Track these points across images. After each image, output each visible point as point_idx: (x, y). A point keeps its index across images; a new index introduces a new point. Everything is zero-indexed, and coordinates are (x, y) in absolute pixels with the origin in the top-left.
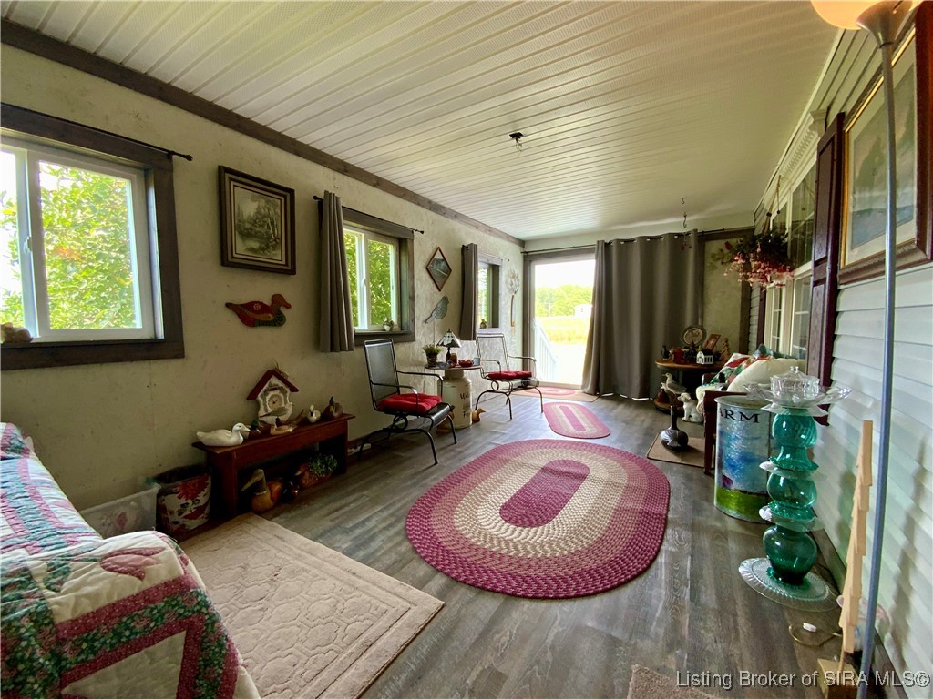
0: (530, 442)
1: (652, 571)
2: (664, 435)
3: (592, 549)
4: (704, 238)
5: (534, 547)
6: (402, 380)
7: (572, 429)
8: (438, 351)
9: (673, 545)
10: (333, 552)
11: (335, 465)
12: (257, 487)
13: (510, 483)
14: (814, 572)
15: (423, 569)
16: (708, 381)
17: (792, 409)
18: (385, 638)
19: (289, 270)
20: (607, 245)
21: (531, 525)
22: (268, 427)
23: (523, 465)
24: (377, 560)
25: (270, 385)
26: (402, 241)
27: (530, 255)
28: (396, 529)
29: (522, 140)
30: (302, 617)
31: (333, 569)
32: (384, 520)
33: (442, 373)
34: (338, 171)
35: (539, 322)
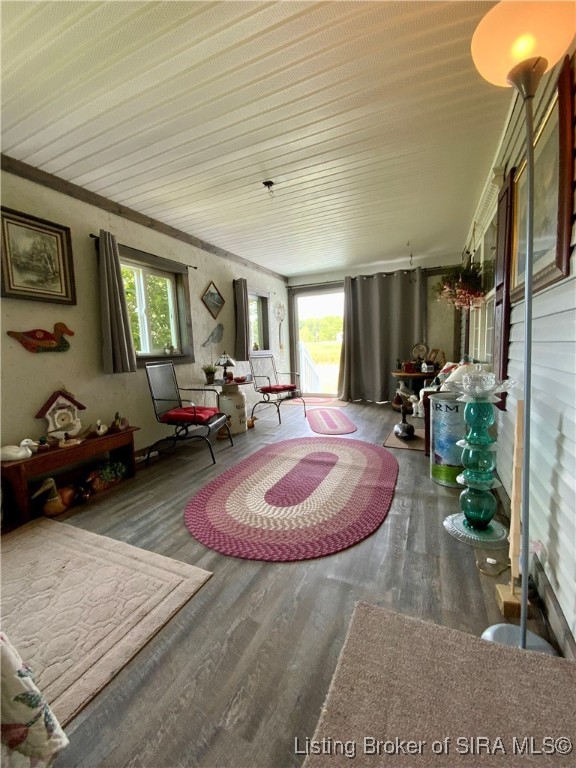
0: (293, 440)
1: (380, 532)
2: (397, 428)
3: (336, 520)
4: (426, 273)
5: (290, 522)
6: (183, 395)
7: (328, 429)
8: (216, 370)
9: (398, 510)
10: (118, 542)
11: (124, 470)
12: (48, 494)
13: (275, 474)
14: (496, 520)
15: (197, 548)
16: (428, 385)
17: (477, 398)
18: (158, 608)
19: (70, 300)
20: (353, 280)
21: (289, 504)
22: (57, 441)
23: (286, 459)
24: (159, 545)
25: (58, 404)
26: (178, 275)
27: (294, 289)
28: (176, 519)
29: (273, 187)
30: (85, 599)
31: (117, 557)
32: (166, 512)
33: (219, 389)
34: (113, 212)
35: (303, 345)
